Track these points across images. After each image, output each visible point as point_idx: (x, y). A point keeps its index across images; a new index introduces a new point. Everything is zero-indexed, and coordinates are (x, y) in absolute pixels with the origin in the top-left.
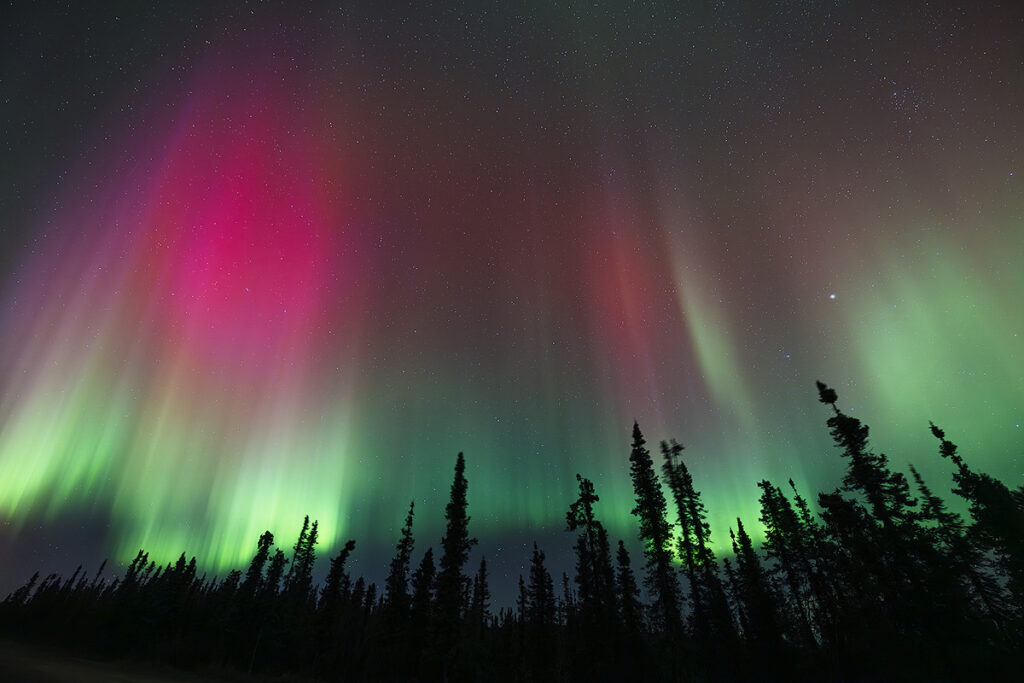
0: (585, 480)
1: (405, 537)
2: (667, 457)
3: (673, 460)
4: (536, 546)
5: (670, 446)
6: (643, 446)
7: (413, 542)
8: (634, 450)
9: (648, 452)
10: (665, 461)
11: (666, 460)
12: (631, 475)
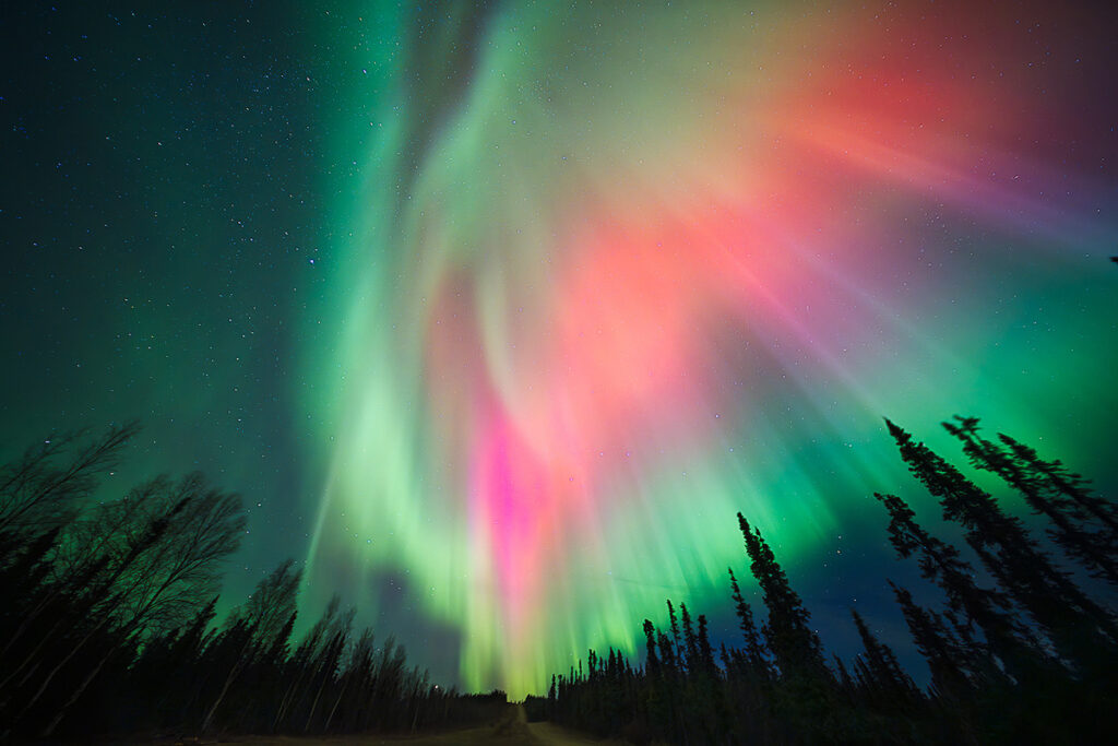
0: (888, 496)
1: (739, 603)
2: (962, 437)
3: (973, 438)
4: (891, 583)
5: (959, 425)
6: (910, 440)
7: (749, 606)
8: (901, 450)
9: (921, 444)
10: (963, 444)
11: (965, 441)
12: (916, 476)
